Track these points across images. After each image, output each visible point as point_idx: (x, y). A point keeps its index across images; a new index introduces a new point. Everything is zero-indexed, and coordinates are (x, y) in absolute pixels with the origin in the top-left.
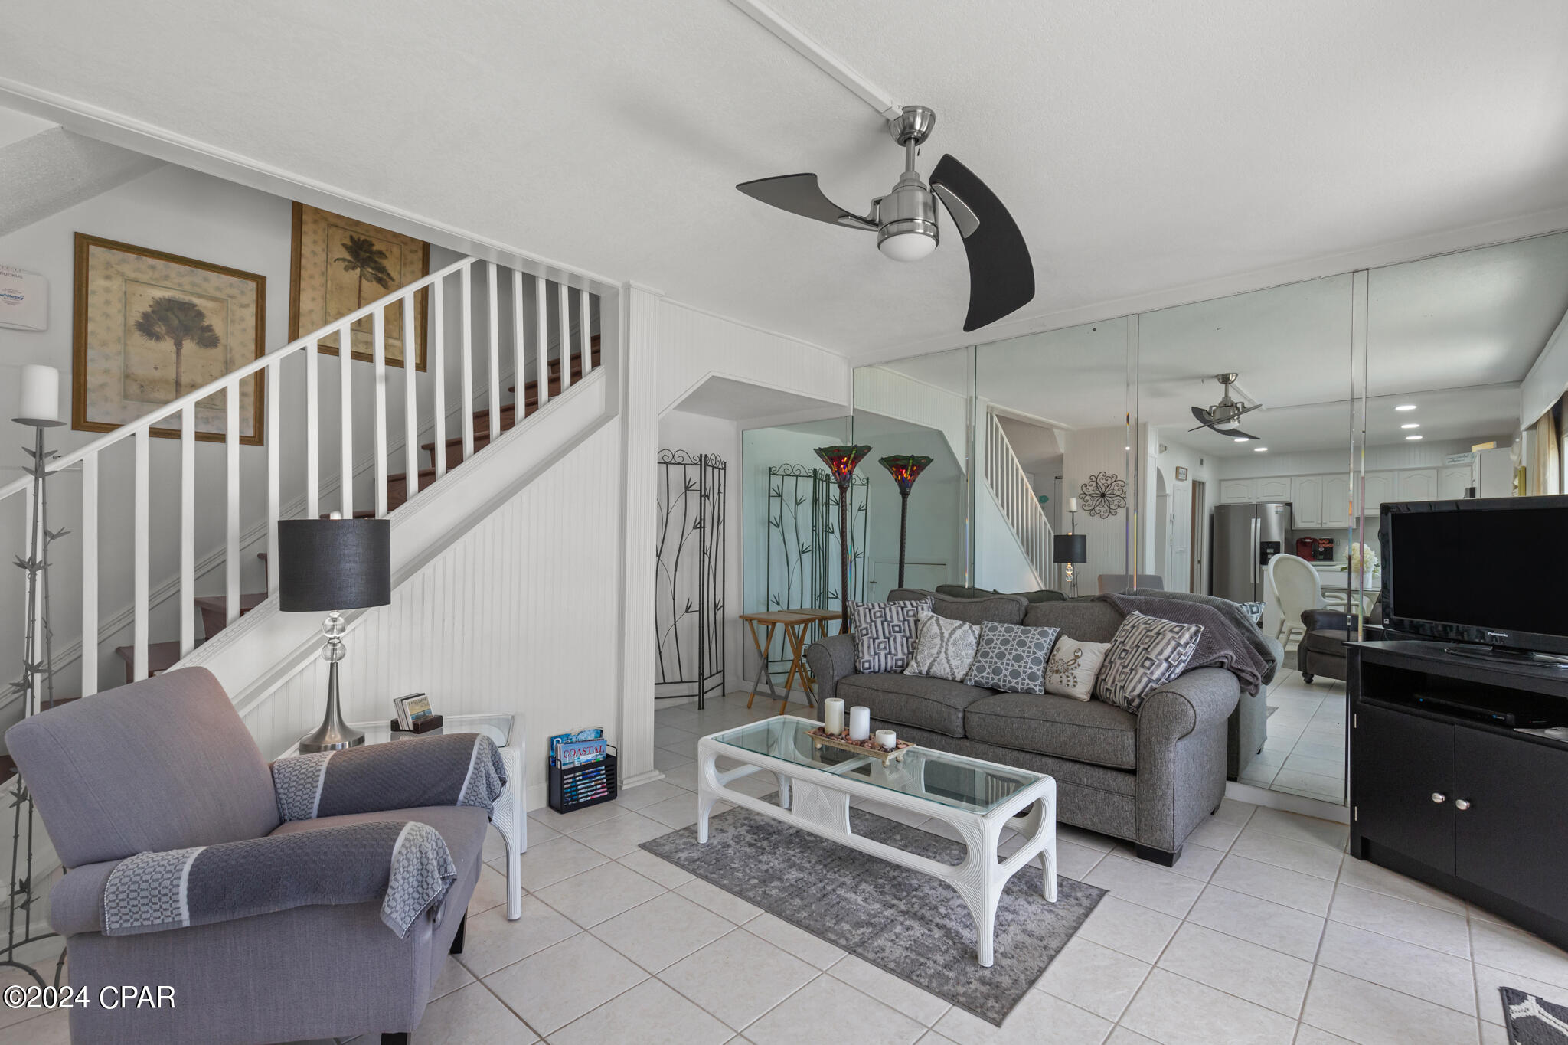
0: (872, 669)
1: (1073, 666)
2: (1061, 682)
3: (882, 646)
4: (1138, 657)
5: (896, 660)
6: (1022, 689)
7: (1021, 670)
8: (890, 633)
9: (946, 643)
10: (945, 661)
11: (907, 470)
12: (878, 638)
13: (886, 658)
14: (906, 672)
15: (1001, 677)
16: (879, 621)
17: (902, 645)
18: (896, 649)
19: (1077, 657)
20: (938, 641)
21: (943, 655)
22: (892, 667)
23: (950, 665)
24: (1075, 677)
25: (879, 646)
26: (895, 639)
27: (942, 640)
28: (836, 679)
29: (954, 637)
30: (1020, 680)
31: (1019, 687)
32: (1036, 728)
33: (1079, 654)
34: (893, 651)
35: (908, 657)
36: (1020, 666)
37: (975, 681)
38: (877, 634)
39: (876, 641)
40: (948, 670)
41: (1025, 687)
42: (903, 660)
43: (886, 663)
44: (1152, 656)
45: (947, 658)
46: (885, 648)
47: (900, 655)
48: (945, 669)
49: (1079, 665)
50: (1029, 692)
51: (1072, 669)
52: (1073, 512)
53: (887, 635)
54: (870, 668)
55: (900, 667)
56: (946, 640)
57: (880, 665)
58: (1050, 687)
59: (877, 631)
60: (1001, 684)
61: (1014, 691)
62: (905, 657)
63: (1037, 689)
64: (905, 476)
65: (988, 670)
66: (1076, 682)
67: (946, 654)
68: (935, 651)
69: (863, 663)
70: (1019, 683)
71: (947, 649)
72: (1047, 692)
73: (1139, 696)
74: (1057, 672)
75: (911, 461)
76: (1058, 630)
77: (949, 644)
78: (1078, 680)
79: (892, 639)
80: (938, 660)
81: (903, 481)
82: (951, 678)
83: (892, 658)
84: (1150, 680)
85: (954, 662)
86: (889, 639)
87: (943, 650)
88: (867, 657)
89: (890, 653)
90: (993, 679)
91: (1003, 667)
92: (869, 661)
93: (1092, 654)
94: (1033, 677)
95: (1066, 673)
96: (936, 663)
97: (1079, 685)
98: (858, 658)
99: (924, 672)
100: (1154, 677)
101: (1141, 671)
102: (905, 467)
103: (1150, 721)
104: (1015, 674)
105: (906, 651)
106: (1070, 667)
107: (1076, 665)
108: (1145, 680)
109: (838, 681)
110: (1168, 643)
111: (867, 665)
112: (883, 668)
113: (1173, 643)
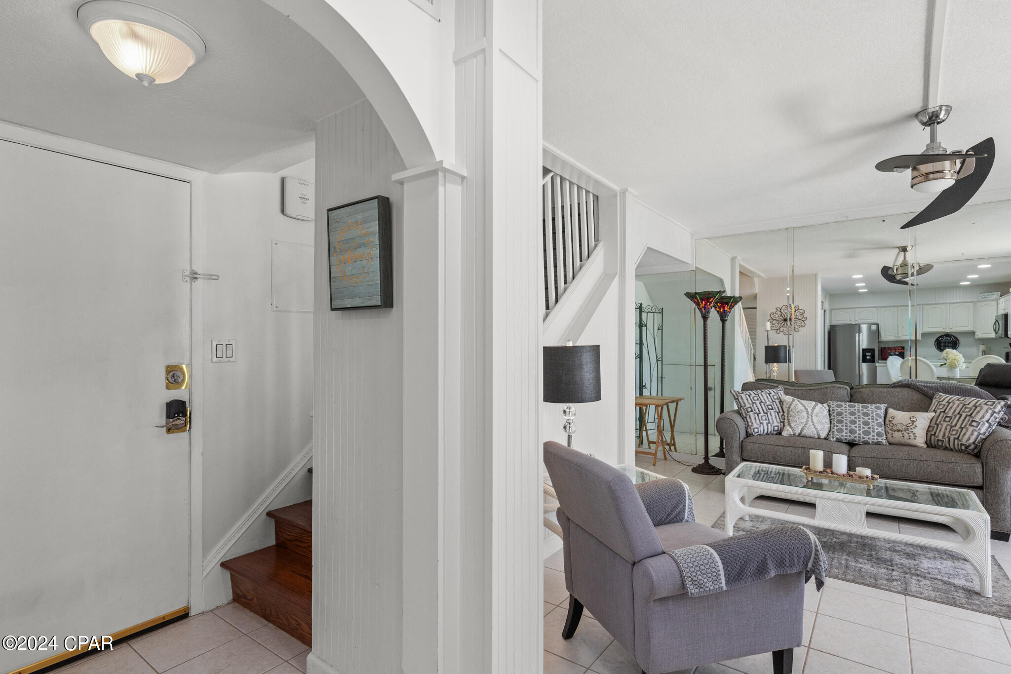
0: (759, 433)
1: (912, 427)
2: (903, 437)
3: (764, 418)
4: (964, 420)
5: (774, 427)
6: (872, 442)
7: (871, 431)
8: (766, 410)
9: (811, 415)
10: (812, 426)
11: (728, 305)
12: (760, 413)
13: (767, 425)
14: (784, 434)
15: (857, 435)
16: (758, 402)
17: (776, 417)
18: (772, 420)
19: (913, 422)
20: (805, 414)
21: (810, 423)
22: (771, 431)
23: (816, 429)
24: (914, 434)
25: (761, 418)
26: (771, 413)
27: (808, 414)
28: (741, 440)
29: (815, 411)
30: (870, 436)
31: (870, 441)
32: (908, 465)
33: (915, 419)
34: (771, 421)
35: (781, 425)
36: (869, 428)
37: (837, 438)
38: (759, 411)
39: (759, 415)
40: (815, 432)
41: (875, 441)
42: (778, 426)
43: (768, 429)
44: (977, 419)
45: (813, 425)
46: (766, 420)
47: (776, 424)
48: (812, 432)
49: (916, 426)
50: (878, 443)
51: (911, 429)
52: (768, 331)
53: (765, 411)
54: (758, 432)
55: (776, 431)
56: (810, 413)
57: (764, 430)
58: (892, 440)
59: (758, 409)
60: (857, 439)
61: (866, 443)
62: (779, 425)
63: (884, 441)
64: (726, 309)
65: (845, 431)
66: (915, 436)
67: (812, 421)
68: (804, 420)
69: (753, 429)
70: (870, 438)
71: (812, 419)
72: (890, 444)
73: (974, 443)
74: (898, 431)
75: (732, 300)
76: (886, 405)
77: (813, 415)
78: (917, 435)
79: (769, 414)
80: (808, 426)
81: (724, 312)
82: (817, 437)
83: (771, 426)
84: (980, 434)
85: (819, 427)
86: (767, 413)
87: (810, 420)
88: (755, 425)
89: (769, 422)
90: (850, 436)
91: (857, 429)
92: (757, 428)
93: (923, 420)
94: (879, 434)
95: (907, 432)
96: (806, 428)
97: (918, 438)
98: (748, 426)
99: (797, 434)
100: (982, 432)
101: (971, 429)
102: (727, 303)
103: (994, 458)
104: (867, 433)
105: (779, 421)
106: (909, 428)
107: (914, 426)
108: (976, 434)
109: (742, 441)
110: (987, 411)
111: (756, 430)
112: (766, 432)
113: (990, 412)
